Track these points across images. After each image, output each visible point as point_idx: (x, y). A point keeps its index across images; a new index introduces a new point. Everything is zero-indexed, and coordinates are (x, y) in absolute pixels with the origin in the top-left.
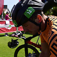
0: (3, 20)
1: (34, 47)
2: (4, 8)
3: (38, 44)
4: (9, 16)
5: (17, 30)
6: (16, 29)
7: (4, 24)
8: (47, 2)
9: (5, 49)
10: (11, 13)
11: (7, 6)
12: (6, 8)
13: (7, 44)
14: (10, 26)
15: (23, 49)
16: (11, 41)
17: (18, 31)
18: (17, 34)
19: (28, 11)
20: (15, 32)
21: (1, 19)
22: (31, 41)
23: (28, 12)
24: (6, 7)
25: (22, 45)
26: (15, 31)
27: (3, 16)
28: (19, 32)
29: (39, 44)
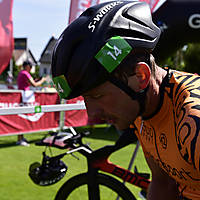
0: (12, 88)
1: (122, 181)
2: (16, 48)
3: (132, 171)
4: (32, 75)
5: (61, 122)
6: (58, 122)
7: (16, 104)
8: (165, 27)
9: (20, 191)
10: (39, 64)
11: (25, 40)
12: (24, 48)
13: (28, 172)
14: (38, 110)
15: (81, 188)
16: (41, 162)
17: (65, 128)
18: (60, 138)
19: (110, 50)
20: (55, 130)
21: (5, 87)
22: (109, 162)
23: (109, 53)
24: (22, 44)
25: (77, 176)
26: (55, 127)
27: (11, 75)
28: (69, 131)
29: (139, 171)
